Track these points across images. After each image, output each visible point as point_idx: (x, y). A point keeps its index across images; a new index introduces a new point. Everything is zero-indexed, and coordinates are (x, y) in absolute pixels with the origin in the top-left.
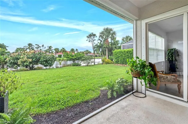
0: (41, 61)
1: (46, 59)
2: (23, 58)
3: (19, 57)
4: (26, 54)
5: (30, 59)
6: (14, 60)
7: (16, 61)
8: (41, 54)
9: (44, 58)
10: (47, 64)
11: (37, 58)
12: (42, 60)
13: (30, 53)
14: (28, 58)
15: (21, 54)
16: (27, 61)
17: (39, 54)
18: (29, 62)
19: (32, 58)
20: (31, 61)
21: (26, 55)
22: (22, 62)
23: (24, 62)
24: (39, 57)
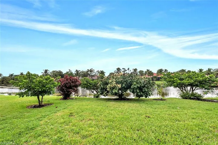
0: (133, 88)
1: (141, 84)
2: (111, 82)
3: (108, 81)
4: (115, 77)
5: (119, 84)
6: (103, 85)
7: (105, 86)
8: (132, 77)
9: (138, 83)
10: (142, 94)
11: (128, 83)
12: (135, 86)
13: (119, 75)
14: (117, 83)
15: (110, 77)
16: (116, 87)
17: (130, 77)
18: (118, 88)
19: (121, 83)
20: (120, 87)
21: (115, 79)
22: (111, 89)
23: (113, 88)
24: (130, 82)
